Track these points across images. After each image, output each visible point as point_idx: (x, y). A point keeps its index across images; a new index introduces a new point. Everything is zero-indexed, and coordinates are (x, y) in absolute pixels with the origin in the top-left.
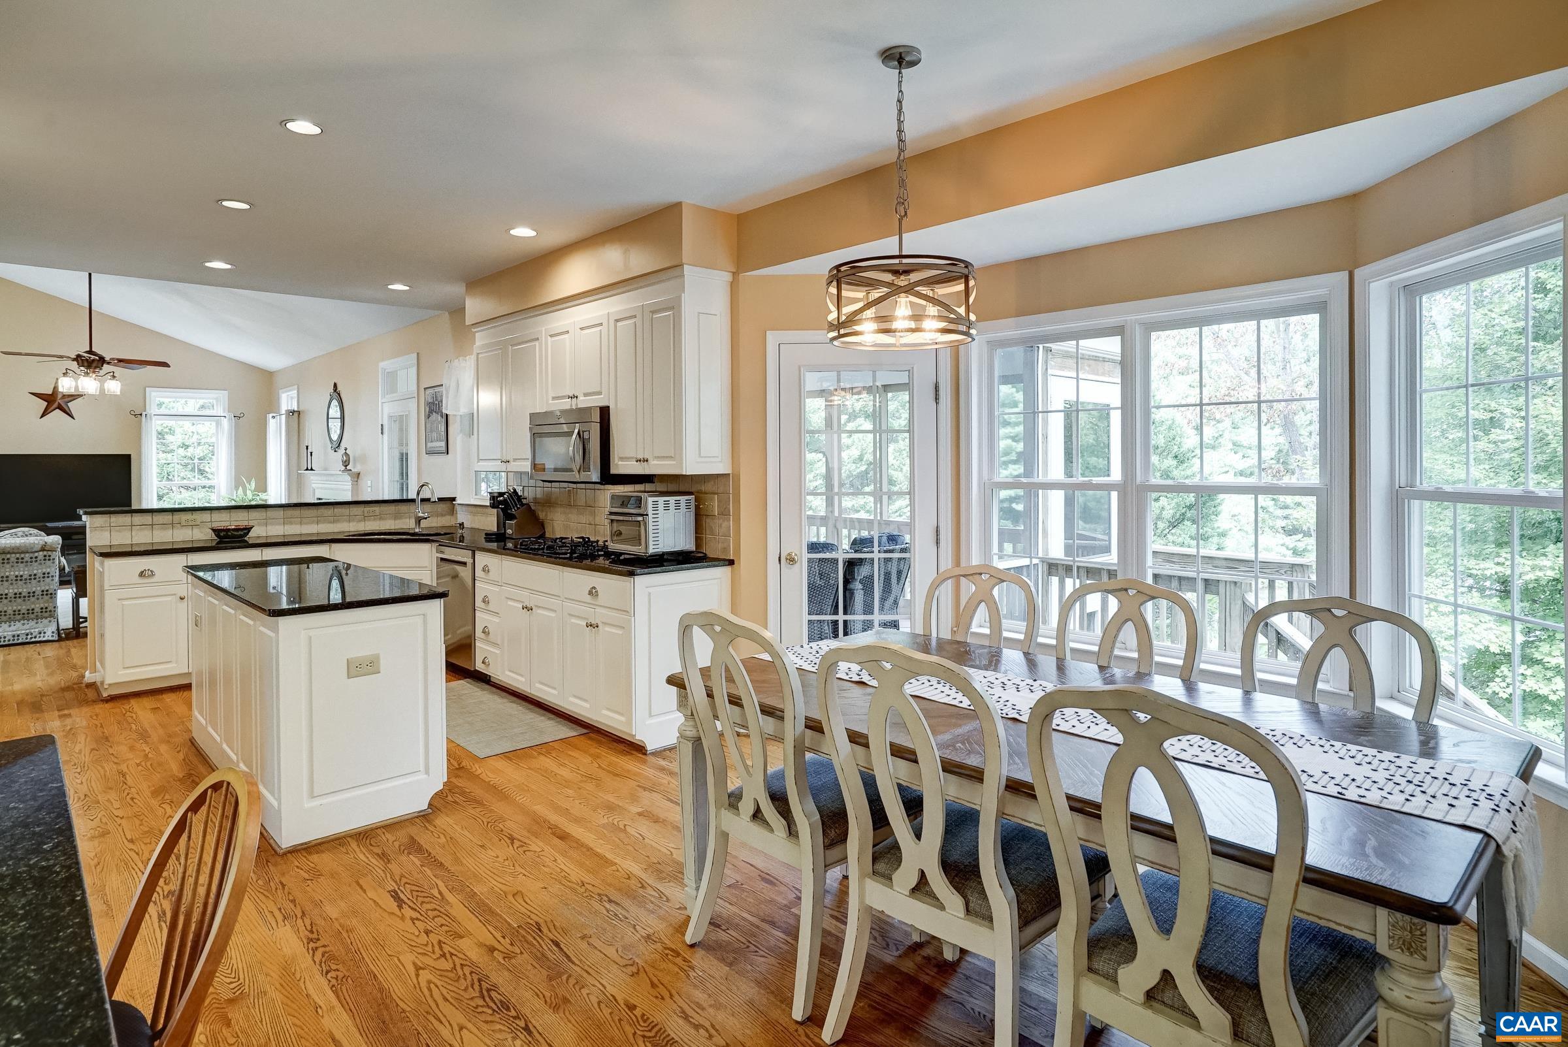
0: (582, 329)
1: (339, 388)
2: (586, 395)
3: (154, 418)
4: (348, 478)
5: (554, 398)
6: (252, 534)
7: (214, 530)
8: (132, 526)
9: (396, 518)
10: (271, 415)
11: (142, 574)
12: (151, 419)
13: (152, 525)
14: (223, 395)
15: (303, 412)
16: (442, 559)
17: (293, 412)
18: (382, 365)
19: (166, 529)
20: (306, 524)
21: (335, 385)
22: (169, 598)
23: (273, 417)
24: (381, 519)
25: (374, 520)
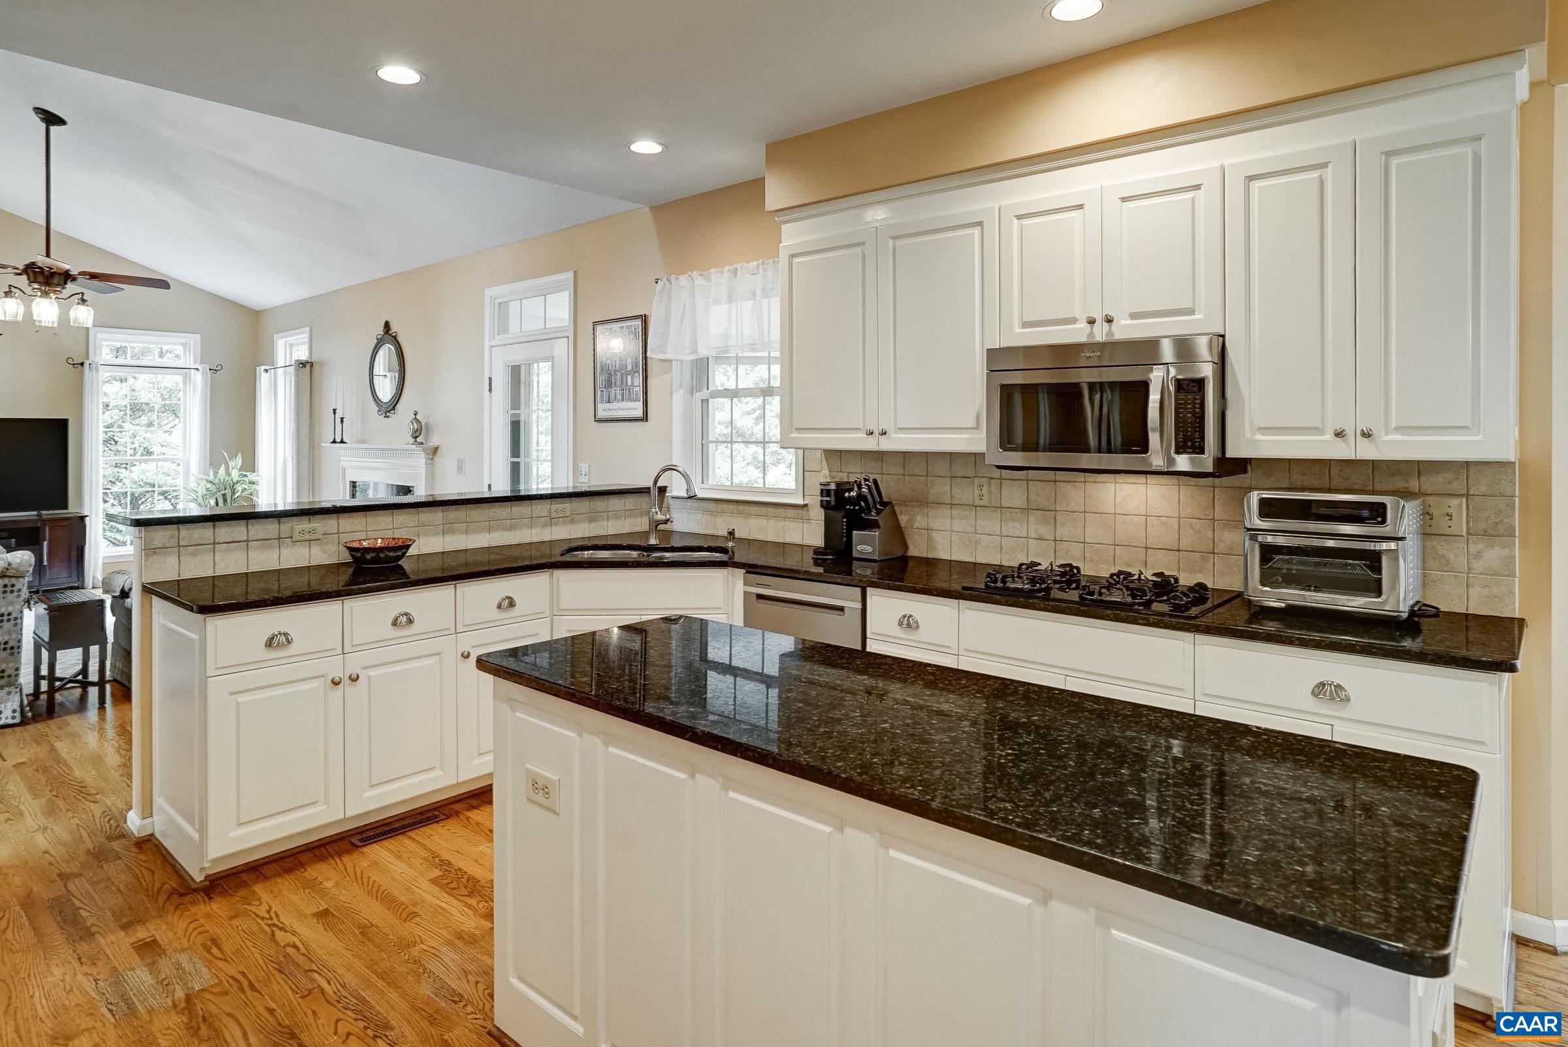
0: (1124, 200)
1: (394, 328)
2: (1134, 316)
3: (102, 368)
4: (422, 455)
5: (1025, 325)
6: (412, 551)
7: (350, 549)
8: (214, 543)
9: (591, 520)
10: (263, 368)
11: (269, 643)
12: (97, 370)
13: (247, 541)
14: (194, 340)
15: (321, 363)
16: (760, 597)
17: (303, 364)
18: (489, 292)
19: (270, 547)
20: (476, 532)
21: (387, 325)
22: (314, 684)
23: (266, 371)
24: (572, 521)
25: (564, 523)
